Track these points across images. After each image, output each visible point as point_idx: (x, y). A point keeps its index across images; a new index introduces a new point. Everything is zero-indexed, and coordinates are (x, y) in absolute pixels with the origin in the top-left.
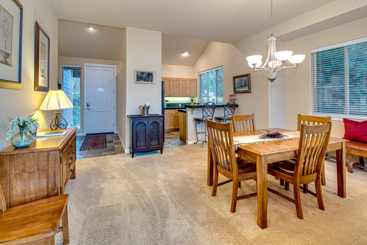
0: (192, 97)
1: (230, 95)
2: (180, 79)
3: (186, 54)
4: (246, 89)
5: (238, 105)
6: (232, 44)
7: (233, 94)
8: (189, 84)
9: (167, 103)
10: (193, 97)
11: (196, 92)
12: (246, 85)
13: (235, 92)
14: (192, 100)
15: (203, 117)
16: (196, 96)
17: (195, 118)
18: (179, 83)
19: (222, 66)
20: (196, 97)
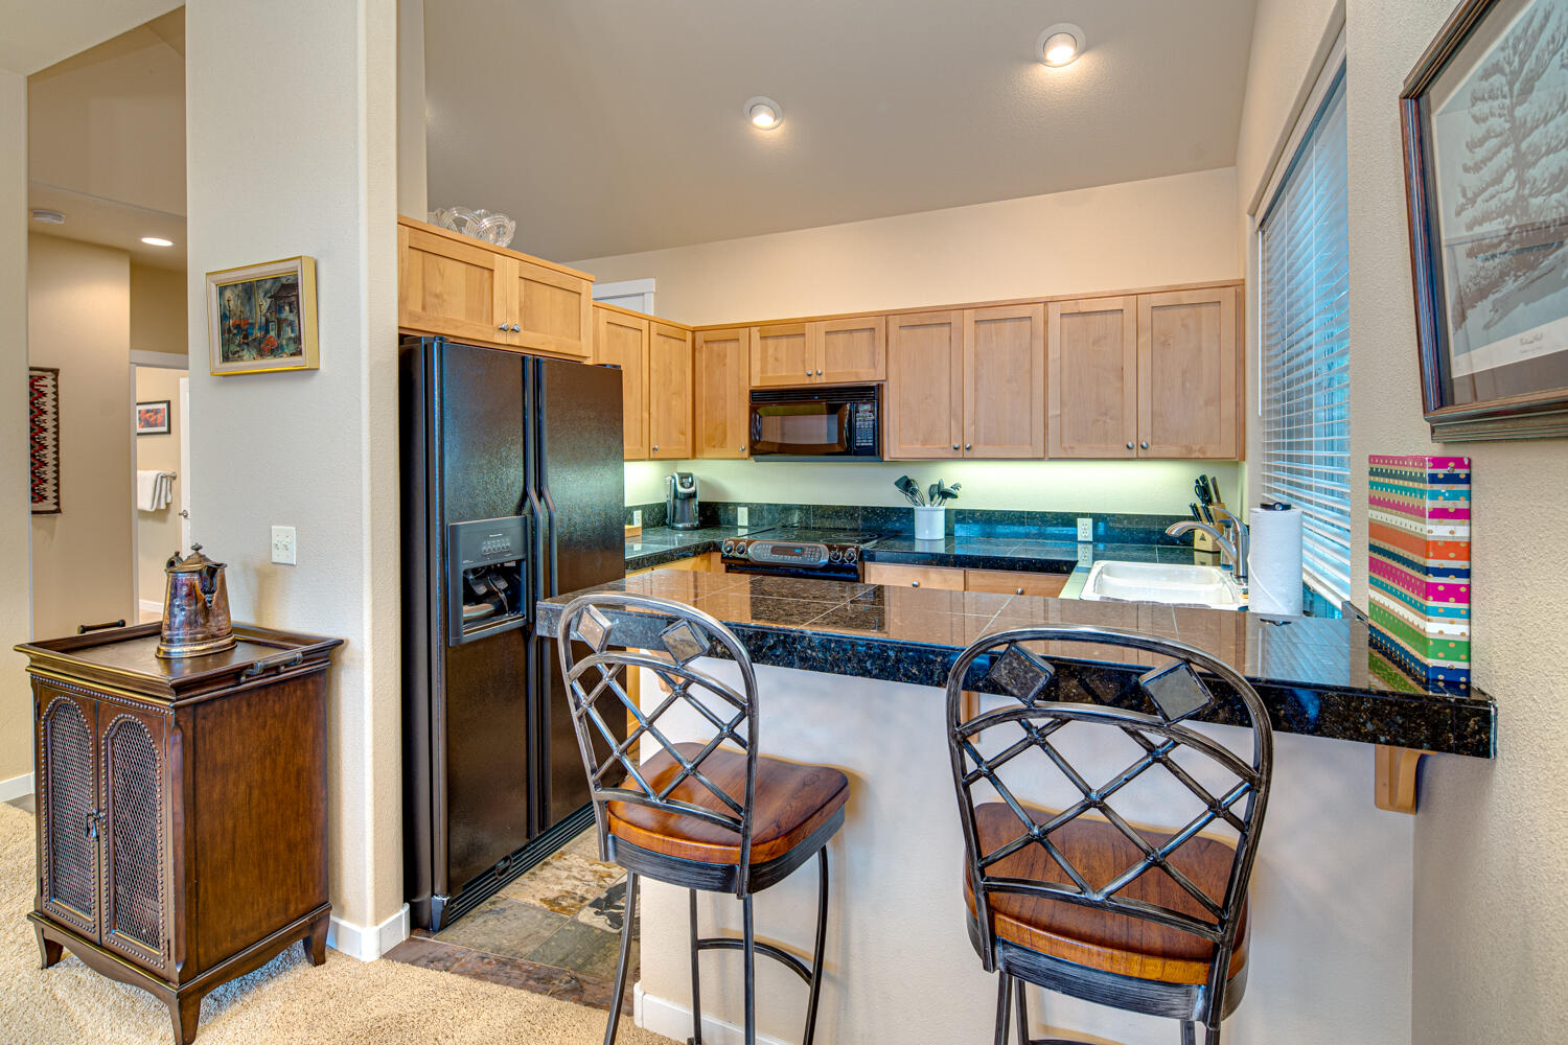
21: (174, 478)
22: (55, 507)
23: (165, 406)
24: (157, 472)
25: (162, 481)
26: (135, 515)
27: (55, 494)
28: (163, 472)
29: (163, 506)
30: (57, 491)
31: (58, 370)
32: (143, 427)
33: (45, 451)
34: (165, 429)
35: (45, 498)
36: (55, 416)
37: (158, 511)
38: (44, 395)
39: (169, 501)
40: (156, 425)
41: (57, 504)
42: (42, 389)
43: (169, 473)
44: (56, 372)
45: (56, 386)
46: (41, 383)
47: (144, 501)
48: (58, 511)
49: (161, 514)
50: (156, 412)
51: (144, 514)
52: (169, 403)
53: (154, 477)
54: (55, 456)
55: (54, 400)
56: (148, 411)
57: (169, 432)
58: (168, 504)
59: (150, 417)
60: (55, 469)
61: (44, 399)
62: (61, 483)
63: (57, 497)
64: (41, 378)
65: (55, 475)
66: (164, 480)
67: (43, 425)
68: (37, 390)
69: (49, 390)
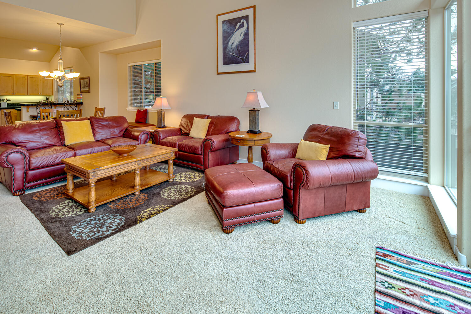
0: (47, 95)
1: (77, 94)
2: (27, 75)
3: (35, 50)
4: (87, 89)
5: (83, 103)
6: (80, 49)
7: (80, 93)
8: (41, 82)
9: (9, 102)
10: (50, 96)
11: (51, 90)
12: (87, 86)
13: (82, 92)
14: (47, 99)
15: (37, 114)
16: (51, 94)
17: (30, 116)
18: (26, 81)
19: (73, 67)
20: (53, 95)
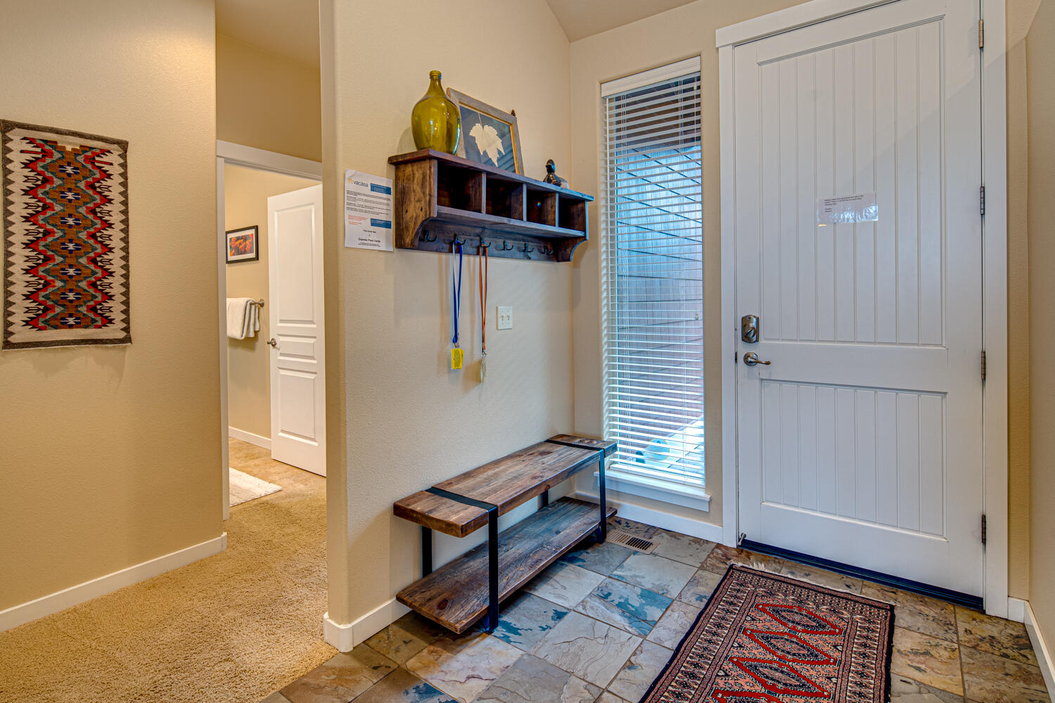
21: (262, 305)
22: (122, 335)
23: (252, 232)
24: (246, 299)
25: (250, 308)
26: (224, 344)
27: (124, 316)
28: (252, 299)
29: (252, 335)
30: (126, 312)
31: (127, 143)
32: (234, 255)
33: (110, 256)
34: (253, 255)
35: (111, 321)
36: (123, 208)
37: (247, 338)
38: (109, 176)
39: (257, 329)
40: (245, 252)
41: (127, 330)
42: (106, 167)
43: (257, 300)
44: (124, 145)
45: (124, 166)
46: (105, 159)
47: (234, 329)
48: (128, 339)
49: (249, 342)
50: (245, 238)
51: (234, 342)
52: (256, 228)
53: (244, 304)
54: (123, 263)
55: (121, 184)
56: (238, 238)
57: (257, 258)
58: (256, 332)
59: (240, 244)
60: (123, 280)
61: (109, 182)
62: (131, 301)
63: (127, 321)
64: (104, 152)
65: (123, 290)
66: (253, 307)
67: (107, 218)
68: (99, 168)
69: (115, 170)
